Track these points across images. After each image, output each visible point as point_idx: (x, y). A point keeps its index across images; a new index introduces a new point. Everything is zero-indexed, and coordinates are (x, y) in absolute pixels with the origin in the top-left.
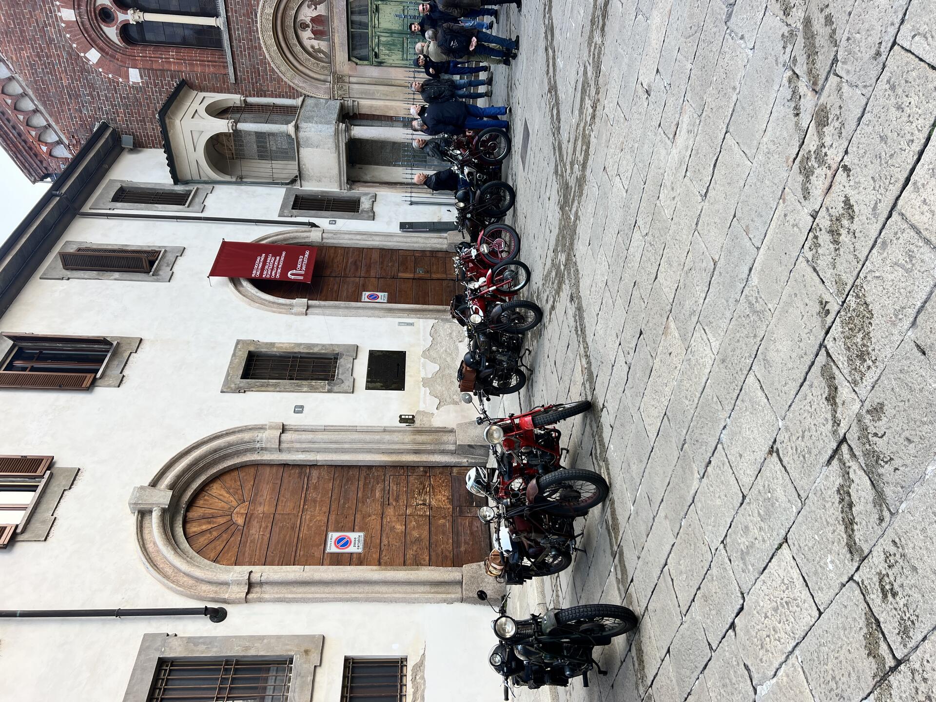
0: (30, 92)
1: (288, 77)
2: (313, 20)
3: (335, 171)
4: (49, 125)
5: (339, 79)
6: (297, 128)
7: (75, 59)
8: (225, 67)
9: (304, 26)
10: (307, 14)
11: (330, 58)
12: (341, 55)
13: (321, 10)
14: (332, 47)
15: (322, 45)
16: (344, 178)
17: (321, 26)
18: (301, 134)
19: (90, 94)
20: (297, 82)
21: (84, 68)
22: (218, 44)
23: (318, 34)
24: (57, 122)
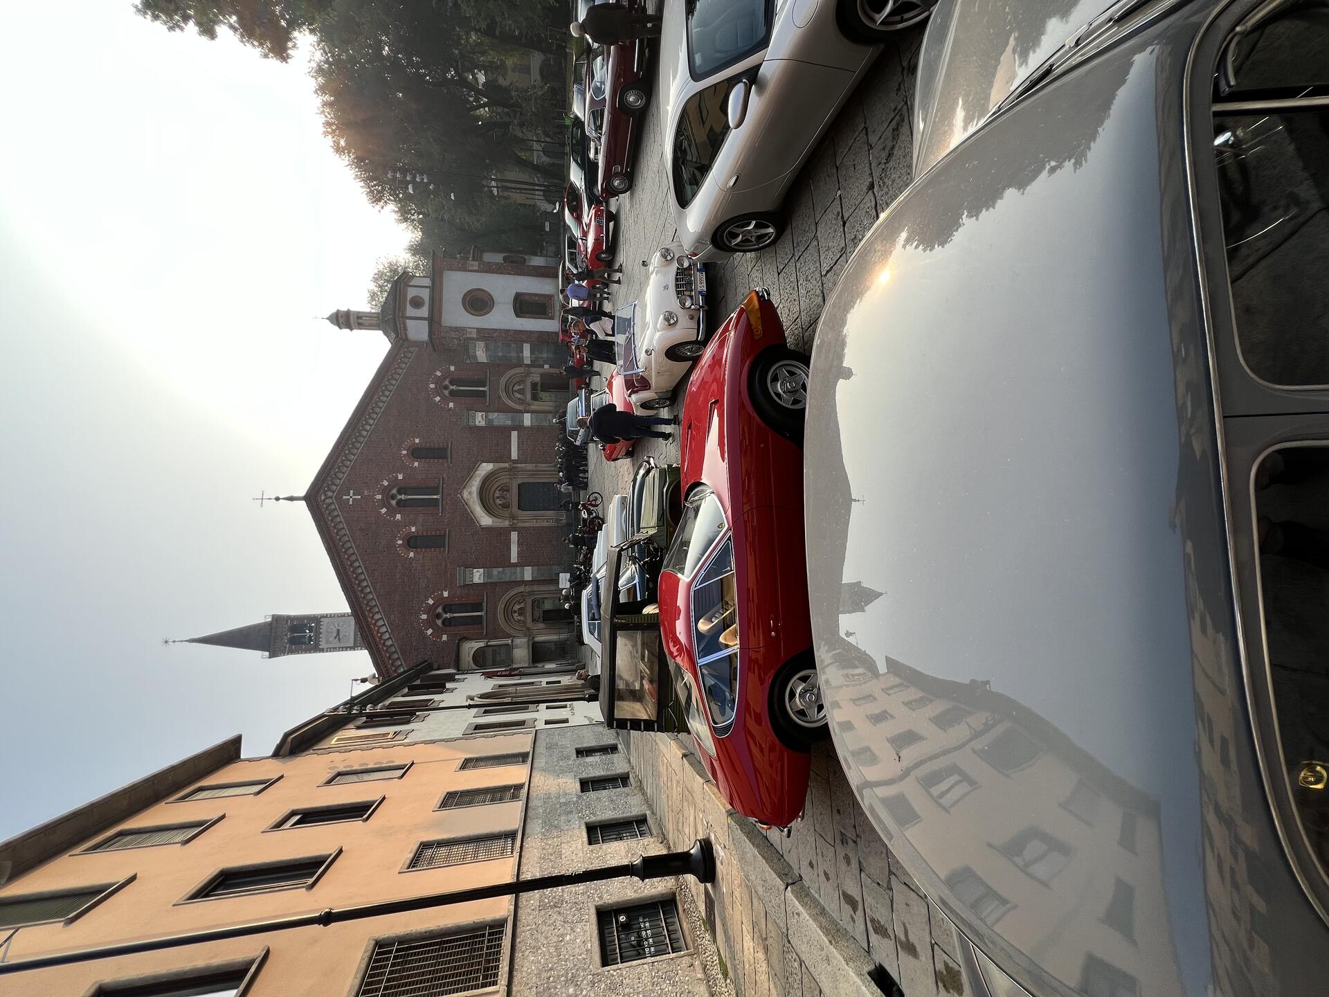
0: (398, 650)
1: (508, 630)
2: (519, 609)
3: (527, 658)
4: (402, 664)
5: (528, 629)
6: (512, 641)
7: (422, 634)
8: (483, 629)
9: (515, 612)
10: (517, 607)
11: (524, 622)
12: (529, 620)
13: (522, 605)
14: (525, 618)
15: (521, 618)
16: (531, 660)
17: (521, 612)
18: (514, 643)
19: (424, 648)
20: (512, 632)
21: (425, 637)
22: (481, 623)
23: (520, 614)
24: (405, 663)
